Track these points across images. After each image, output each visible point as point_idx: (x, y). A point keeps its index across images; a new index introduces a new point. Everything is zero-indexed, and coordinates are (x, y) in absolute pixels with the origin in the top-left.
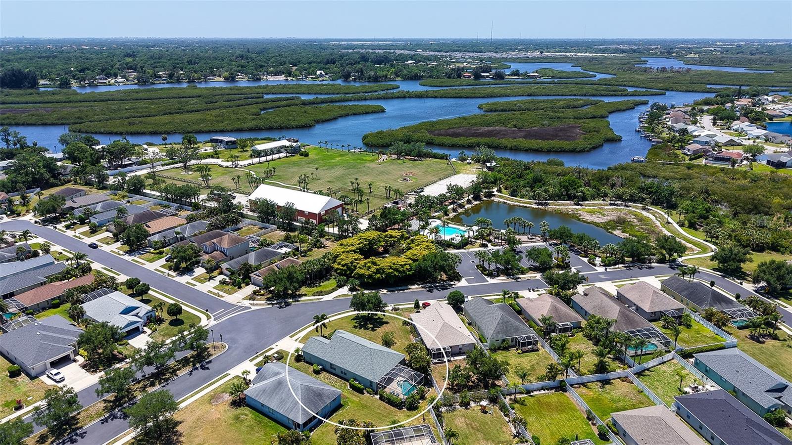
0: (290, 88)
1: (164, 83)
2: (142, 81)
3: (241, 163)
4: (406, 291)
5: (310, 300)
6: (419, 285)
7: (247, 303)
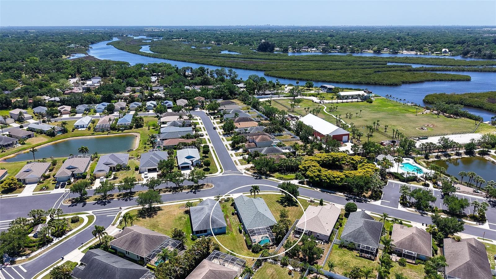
0: (410, 60)
1: (336, 52)
2: (324, 51)
3: (325, 101)
4: (332, 194)
5: (273, 180)
6: (344, 193)
7: (244, 171)
